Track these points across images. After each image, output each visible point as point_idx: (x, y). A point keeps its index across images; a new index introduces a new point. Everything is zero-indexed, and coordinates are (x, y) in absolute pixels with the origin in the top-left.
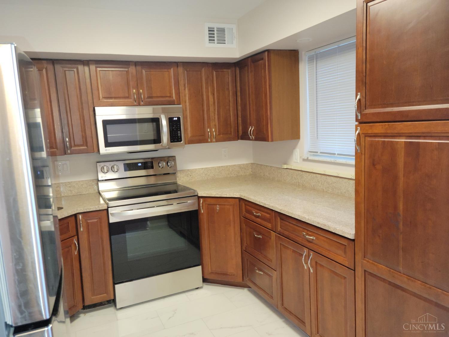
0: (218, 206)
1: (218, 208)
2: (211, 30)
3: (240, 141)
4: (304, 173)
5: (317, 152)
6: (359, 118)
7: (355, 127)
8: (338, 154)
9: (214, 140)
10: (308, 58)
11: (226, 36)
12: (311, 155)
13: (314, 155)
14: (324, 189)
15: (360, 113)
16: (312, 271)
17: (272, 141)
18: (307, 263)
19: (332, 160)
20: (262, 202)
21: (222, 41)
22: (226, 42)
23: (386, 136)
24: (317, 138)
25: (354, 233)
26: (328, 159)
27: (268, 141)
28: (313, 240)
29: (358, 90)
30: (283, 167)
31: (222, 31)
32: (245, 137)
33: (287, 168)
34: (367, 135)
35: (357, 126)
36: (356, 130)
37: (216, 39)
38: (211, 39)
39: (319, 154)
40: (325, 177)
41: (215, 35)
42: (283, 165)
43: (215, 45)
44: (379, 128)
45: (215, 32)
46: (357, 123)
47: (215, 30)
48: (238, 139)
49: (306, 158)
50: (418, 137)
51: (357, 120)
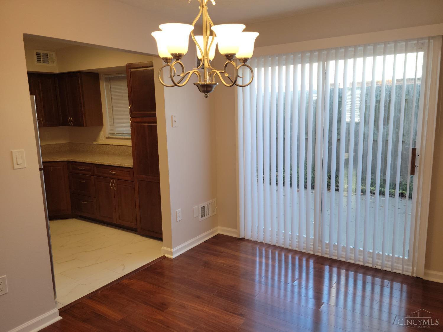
0: (52, 167)
1: (52, 168)
2: (38, 54)
3: (61, 127)
4: (107, 146)
5: (114, 133)
6: (131, 115)
7: (130, 119)
8: (126, 134)
9: (42, 126)
10: (105, 79)
11: (49, 59)
12: (111, 135)
13: (112, 135)
14: (120, 153)
15: (131, 113)
16: (115, 189)
17: (86, 126)
18: (112, 186)
19: (123, 137)
20: (84, 161)
21: (46, 61)
22: (49, 63)
23: (141, 123)
24: (114, 125)
25: (132, 165)
26: (121, 137)
27: (83, 126)
28: (115, 173)
29: (130, 104)
30: (93, 143)
31: (45, 56)
32: (65, 123)
33: (96, 144)
34: (134, 122)
35: (130, 118)
36: (130, 120)
37: (42, 60)
38: (39, 60)
39: (115, 134)
40: (119, 146)
41: (41, 58)
42: (93, 142)
43: (42, 64)
44: (139, 120)
45: (41, 56)
46: (131, 117)
47: (41, 54)
48: (59, 126)
49: (108, 137)
50: (151, 123)
51: (130, 116)
